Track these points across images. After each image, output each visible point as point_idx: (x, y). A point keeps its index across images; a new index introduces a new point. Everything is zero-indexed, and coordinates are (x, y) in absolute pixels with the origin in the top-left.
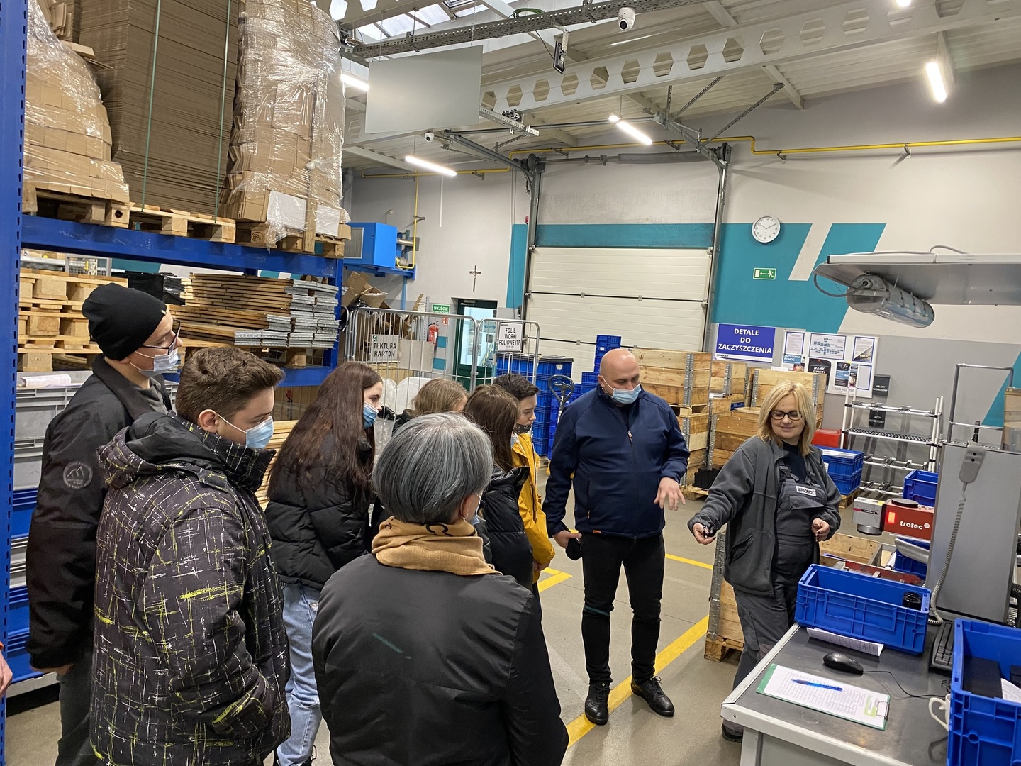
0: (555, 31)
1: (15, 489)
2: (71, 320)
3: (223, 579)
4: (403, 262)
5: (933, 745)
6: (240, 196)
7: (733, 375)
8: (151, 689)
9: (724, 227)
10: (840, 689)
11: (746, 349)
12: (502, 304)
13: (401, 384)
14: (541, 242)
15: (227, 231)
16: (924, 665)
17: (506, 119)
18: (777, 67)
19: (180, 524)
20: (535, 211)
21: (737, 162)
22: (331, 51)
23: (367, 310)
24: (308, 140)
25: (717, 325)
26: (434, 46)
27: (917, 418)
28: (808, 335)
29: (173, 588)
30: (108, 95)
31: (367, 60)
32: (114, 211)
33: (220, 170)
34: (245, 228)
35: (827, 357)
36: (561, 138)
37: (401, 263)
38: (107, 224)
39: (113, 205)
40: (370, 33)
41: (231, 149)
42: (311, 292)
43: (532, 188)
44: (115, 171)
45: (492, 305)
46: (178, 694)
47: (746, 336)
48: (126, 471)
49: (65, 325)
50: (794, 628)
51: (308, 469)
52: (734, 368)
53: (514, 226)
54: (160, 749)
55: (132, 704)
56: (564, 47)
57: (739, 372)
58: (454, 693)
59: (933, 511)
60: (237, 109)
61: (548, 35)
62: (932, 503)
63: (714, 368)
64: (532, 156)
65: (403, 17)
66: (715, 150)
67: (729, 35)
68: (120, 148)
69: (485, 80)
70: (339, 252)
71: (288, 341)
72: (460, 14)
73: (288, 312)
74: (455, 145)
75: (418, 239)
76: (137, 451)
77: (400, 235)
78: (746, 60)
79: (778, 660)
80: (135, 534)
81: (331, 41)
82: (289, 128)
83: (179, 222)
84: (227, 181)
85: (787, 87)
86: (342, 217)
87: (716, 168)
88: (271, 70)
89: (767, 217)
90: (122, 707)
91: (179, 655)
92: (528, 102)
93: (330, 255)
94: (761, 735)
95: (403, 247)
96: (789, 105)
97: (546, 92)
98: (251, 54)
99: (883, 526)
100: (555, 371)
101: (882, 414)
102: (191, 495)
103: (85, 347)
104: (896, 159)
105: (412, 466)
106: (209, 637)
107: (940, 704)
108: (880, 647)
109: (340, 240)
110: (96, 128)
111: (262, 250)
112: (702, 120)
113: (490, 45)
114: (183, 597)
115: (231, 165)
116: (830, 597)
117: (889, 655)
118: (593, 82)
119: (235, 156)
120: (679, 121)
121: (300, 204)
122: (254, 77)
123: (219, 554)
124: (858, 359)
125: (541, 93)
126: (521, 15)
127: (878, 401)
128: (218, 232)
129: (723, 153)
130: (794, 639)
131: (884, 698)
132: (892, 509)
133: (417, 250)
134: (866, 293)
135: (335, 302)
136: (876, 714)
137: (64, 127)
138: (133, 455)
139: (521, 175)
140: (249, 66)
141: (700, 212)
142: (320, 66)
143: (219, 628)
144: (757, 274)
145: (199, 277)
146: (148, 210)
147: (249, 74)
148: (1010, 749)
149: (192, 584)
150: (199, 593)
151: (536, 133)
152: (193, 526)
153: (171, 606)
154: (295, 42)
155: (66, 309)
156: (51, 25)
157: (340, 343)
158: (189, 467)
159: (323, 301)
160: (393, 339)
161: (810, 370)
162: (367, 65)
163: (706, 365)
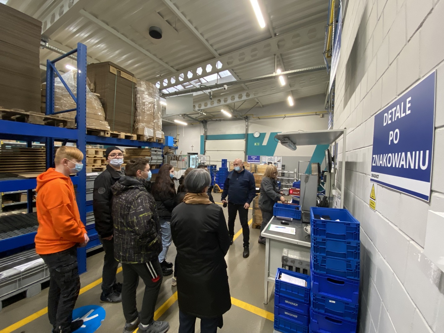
0: (209, 91)
1: (87, 200)
2: (96, 160)
3: (149, 211)
4: (175, 145)
5: (306, 237)
6: (137, 129)
7: (252, 166)
8: (131, 241)
9: (247, 134)
10: (285, 228)
11: (254, 161)
12: (199, 153)
13: (178, 172)
14: (207, 139)
15: (135, 137)
16: (301, 222)
17: (198, 111)
18: (257, 99)
19: (137, 199)
20: (206, 132)
21: (249, 120)
22: (157, 95)
23: (169, 155)
24: (153, 116)
25: (247, 156)
26: (181, 94)
27: (292, 173)
28: (267, 157)
29: (137, 214)
30: (104, 105)
31: (166, 97)
32: (106, 133)
33: (132, 123)
34: (139, 136)
35: (271, 162)
36: (211, 116)
37: (174, 145)
38: (104, 136)
39: (106, 132)
40: (165, 91)
41: (135, 118)
42: (156, 151)
43: (205, 127)
44: (106, 123)
45: (197, 154)
46: (140, 240)
47: (254, 158)
48: (120, 190)
49: (95, 161)
50: (273, 217)
51: (160, 192)
52: (252, 165)
53: (201, 136)
54: (134, 256)
55: (126, 246)
56: (212, 94)
57: (253, 166)
58: (206, 231)
59: (299, 189)
60: (136, 109)
61: (207, 91)
62: (299, 188)
63: (248, 165)
64: (204, 120)
65: (172, 88)
66: (244, 117)
67: (247, 92)
68: (107, 118)
69: (194, 102)
70: (162, 142)
71: (151, 163)
72: (186, 87)
73: (150, 156)
74: (186, 118)
75: (178, 140)
76: (123, 184)
77: (174, 139)
78: (251, 97)
79: (271, 223)
80: (125, 204)
81: (157, 92)
82: (148, 113)
83: (123, 135)
84: (134, 126)
85: (259, 103)
86: (162, 133)
87: (245, 121)
88: (143, 99)
89: (257, 132)
90: (123, 248)
91: (140, 230)
92: (203, 107)
93: (160, 142)
94: (270, 239)
95: (175, 142)
96: (260, 107)
97: (207, 105)
98: (138, 96)
99: (289, 194)
100: (213, 168)
101: (284, 173)
102: (138, 193)
103: (100, 166)
104: (283, 118)
105: (193, 180)
106: (147, 225)
107: (306, 228)
108: (292, 219)
109: (162, 139)
110: (101, 113)
111: (144, 142)
112: (242, 111)
113: (195, 94)
114: (140, 216)
115: (135, 122)
116: (281, 209)
117: (294, 220)
118: (218, 103)
119: (136, 120)
120: (236, 111)
121: (152, 131)
122: (140, 101)
123: (147, 205)
124: (278, 161)
125: (206, 105)
126: (202, 87)
127: (283, 170)
128: (132, 138)
129: (246, 118)
130: (274, 219)
131: (294, 229)
132: (291, 190)
133: (178, 142)
134: (285, 141)
135: (161, 153)
136: (293, 232)
137: (93, 113)
138: (122, 186)
139: (202, 124)
140: (138, 98)
141: (242, 131)
142: (155, 98)
143: (149, 222)
144: (255, 144)
145: (127, 149)
146: (115, 132)
147: (138, 100)
148: (325, 230)
149: (142, 213)
150: (144, 214)
151: (205, 114)
152: (140, 199)
153: (137, 219)
154: (149, 93)
155: (95, 157)
156: (89, 88)
157: (163, 162)
158: (137, 187)
159: (159, 153)
160: (176, 161)
161: (268, 164)
162: (165, 99)
163: (246, 164)
